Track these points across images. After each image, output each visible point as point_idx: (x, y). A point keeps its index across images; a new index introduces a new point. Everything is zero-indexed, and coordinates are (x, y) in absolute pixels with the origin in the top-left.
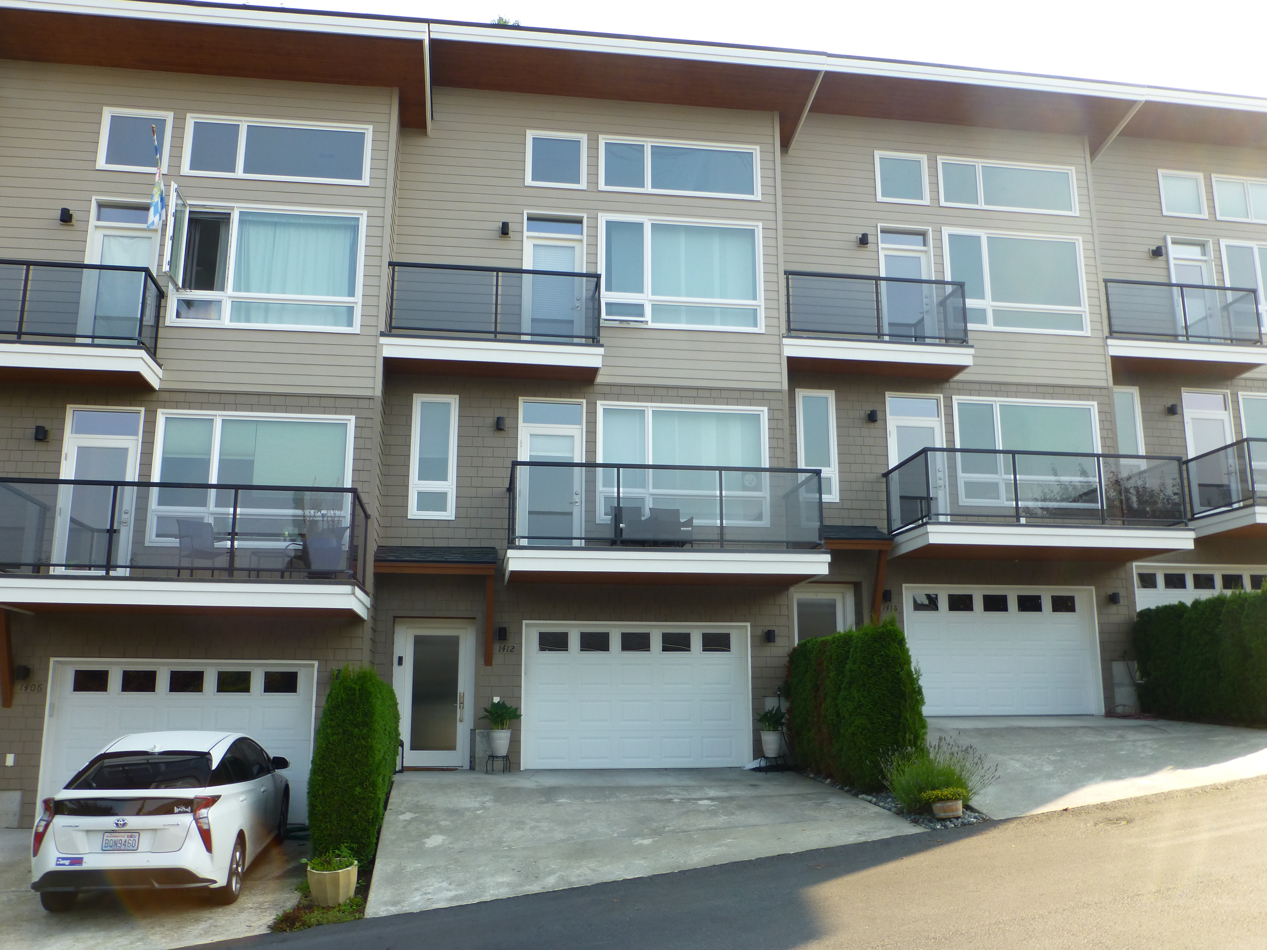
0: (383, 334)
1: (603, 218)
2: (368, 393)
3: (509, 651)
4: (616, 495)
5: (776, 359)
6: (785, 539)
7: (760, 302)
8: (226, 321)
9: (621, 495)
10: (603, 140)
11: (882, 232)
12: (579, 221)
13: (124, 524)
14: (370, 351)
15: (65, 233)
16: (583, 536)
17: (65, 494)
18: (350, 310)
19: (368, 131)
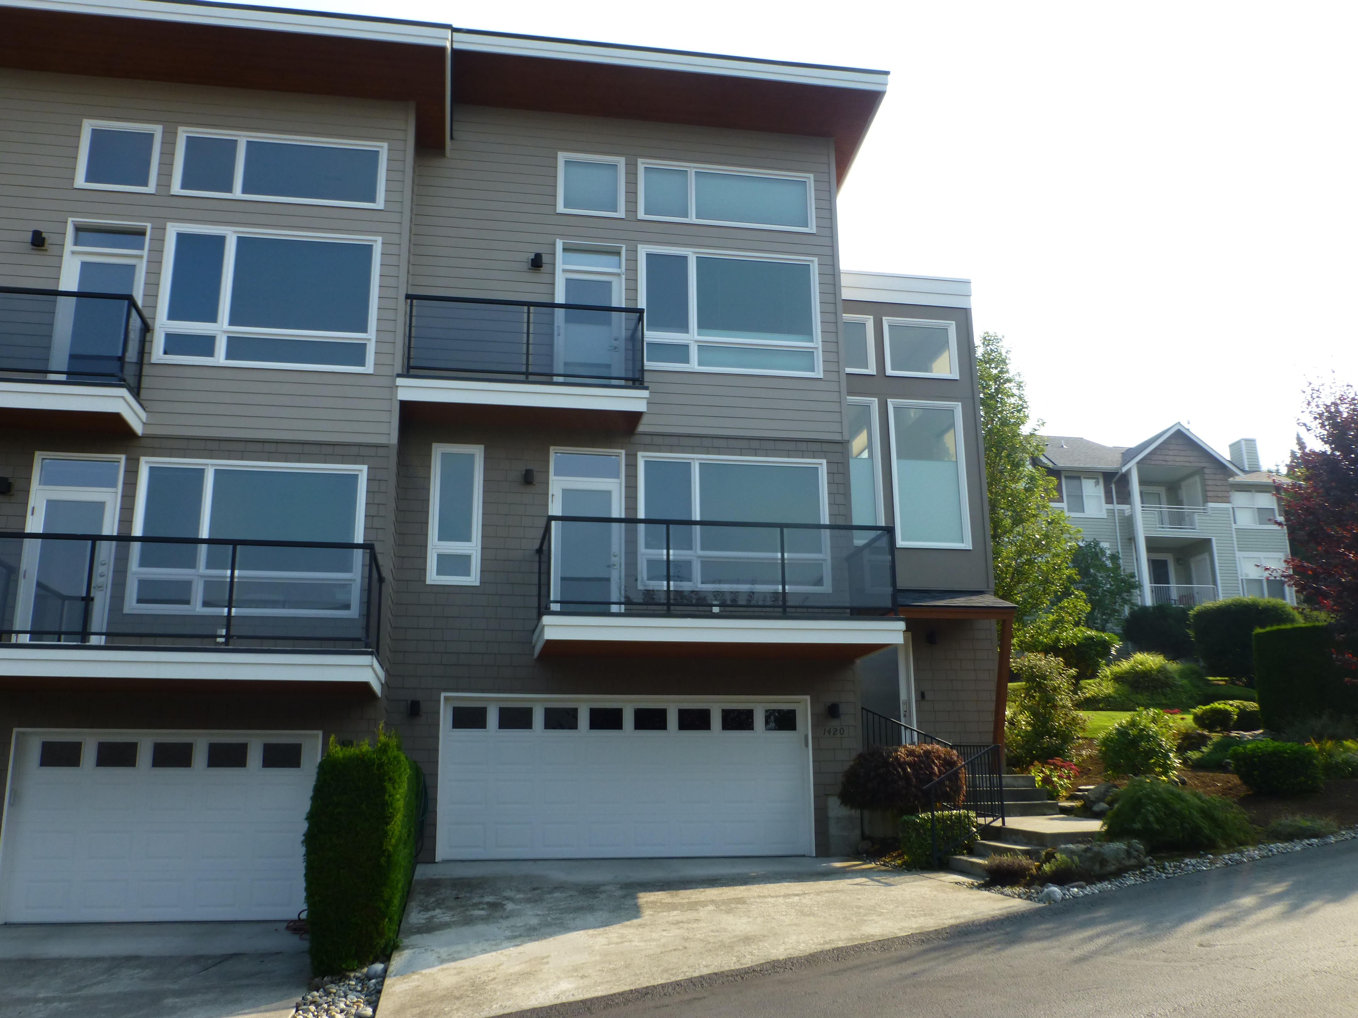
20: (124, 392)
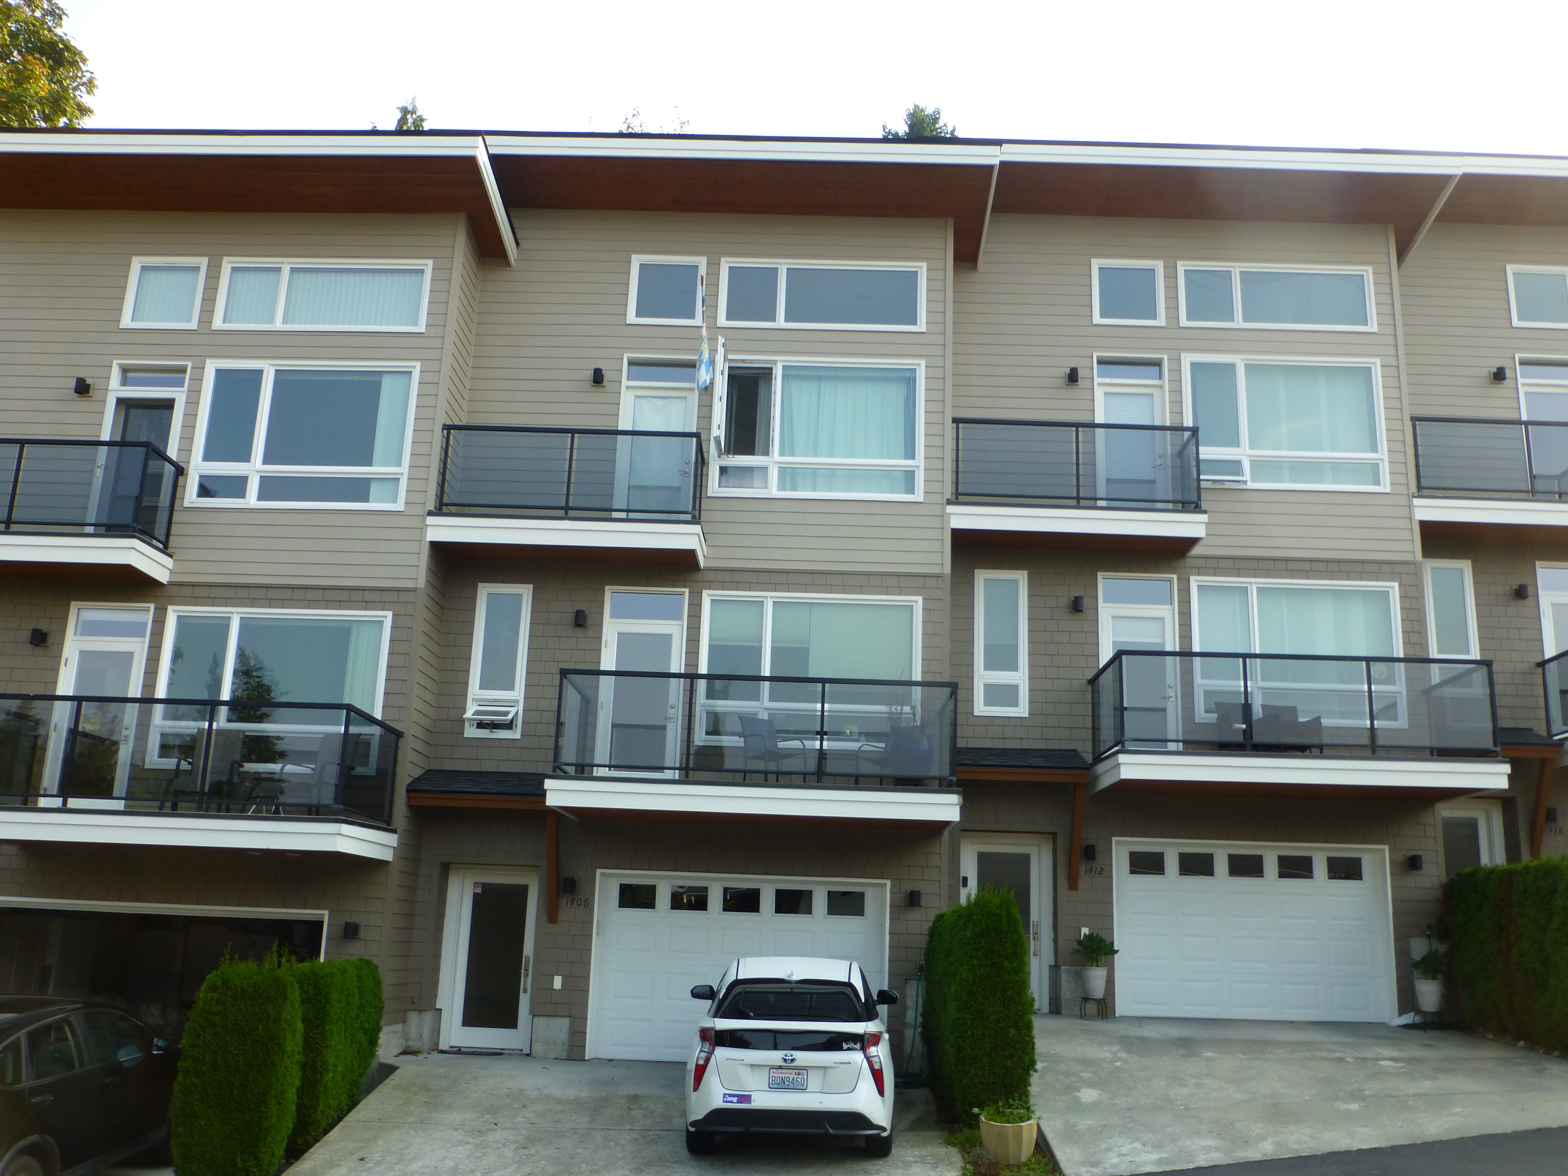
0: (949, 502)
1: (1187, 359)
2: (936, 570)
3: (1097, 873)
4: (1242, 689)
5: (1405, 524)
6: (1427, 744)
7: (1383, 455)
8: (774, 491)
9: (1249, 689)
10: (1182, 267)
11: (1520, 364)
12: (1158, 364)
13: (671, 720)
14: (936, 522)
15: (596, 395)
16: (1181, 738)
17: (607, 685)
18: (910, 476)
19: (922, 269)
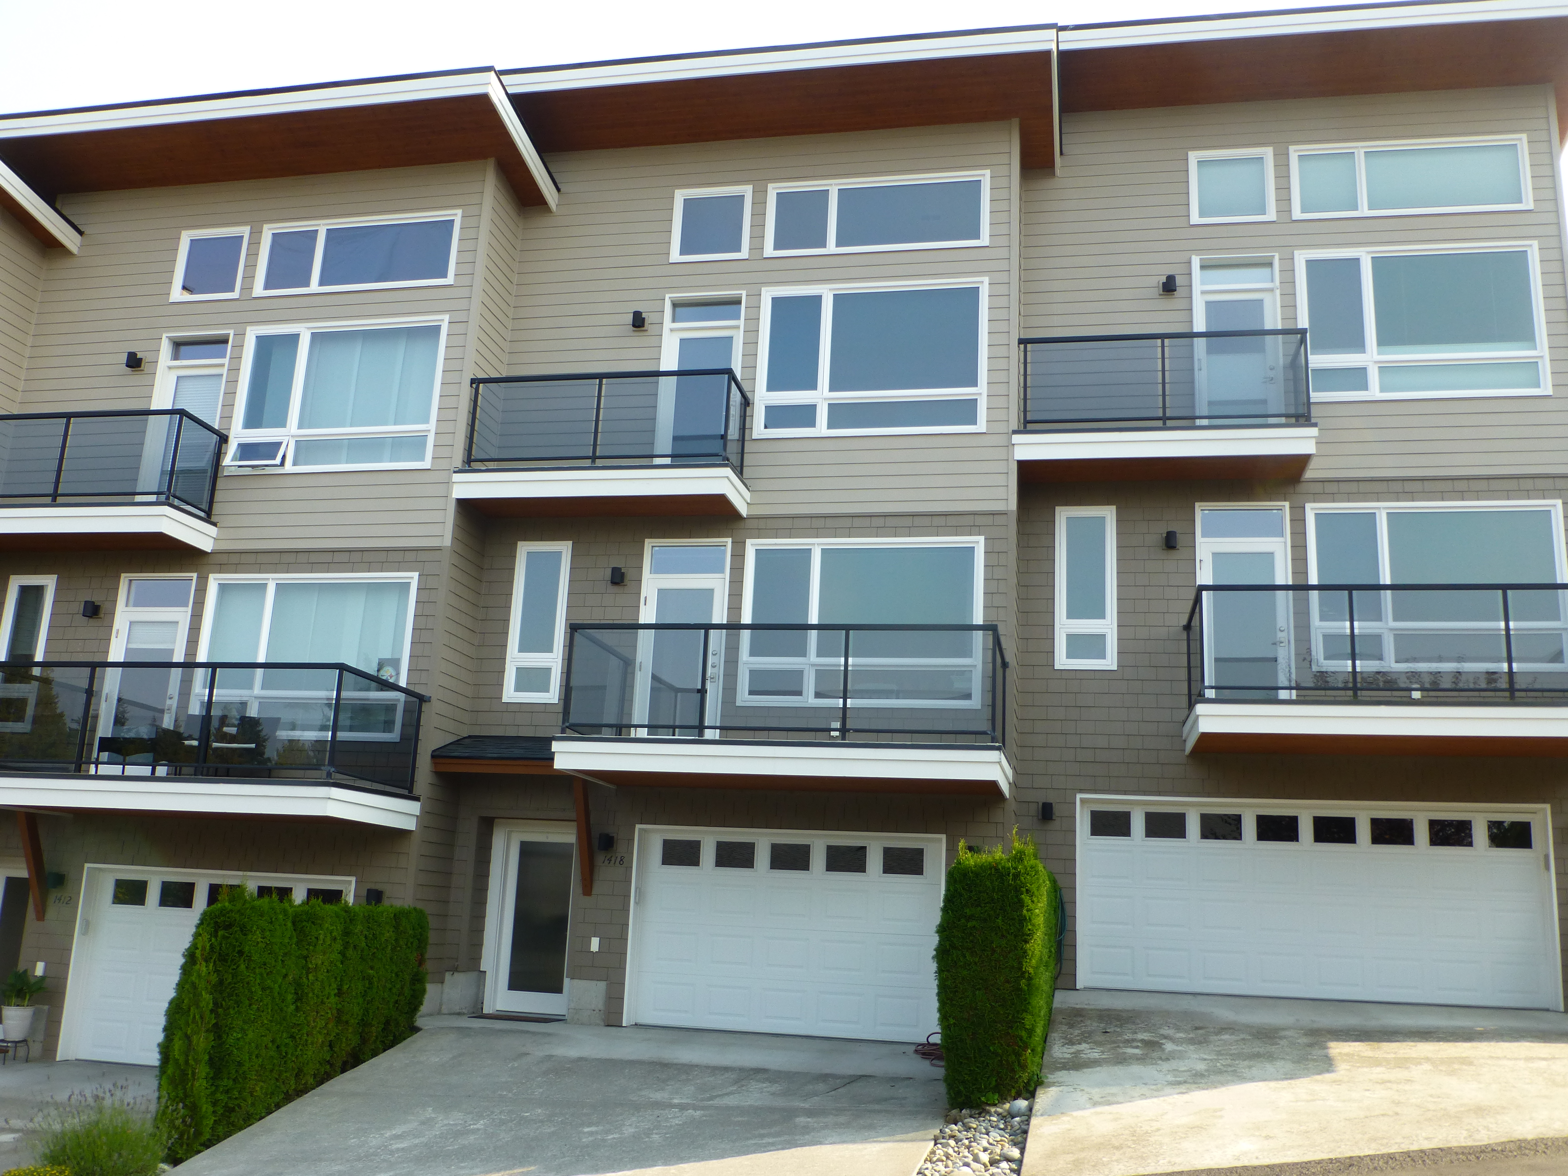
20: (728, 471)
